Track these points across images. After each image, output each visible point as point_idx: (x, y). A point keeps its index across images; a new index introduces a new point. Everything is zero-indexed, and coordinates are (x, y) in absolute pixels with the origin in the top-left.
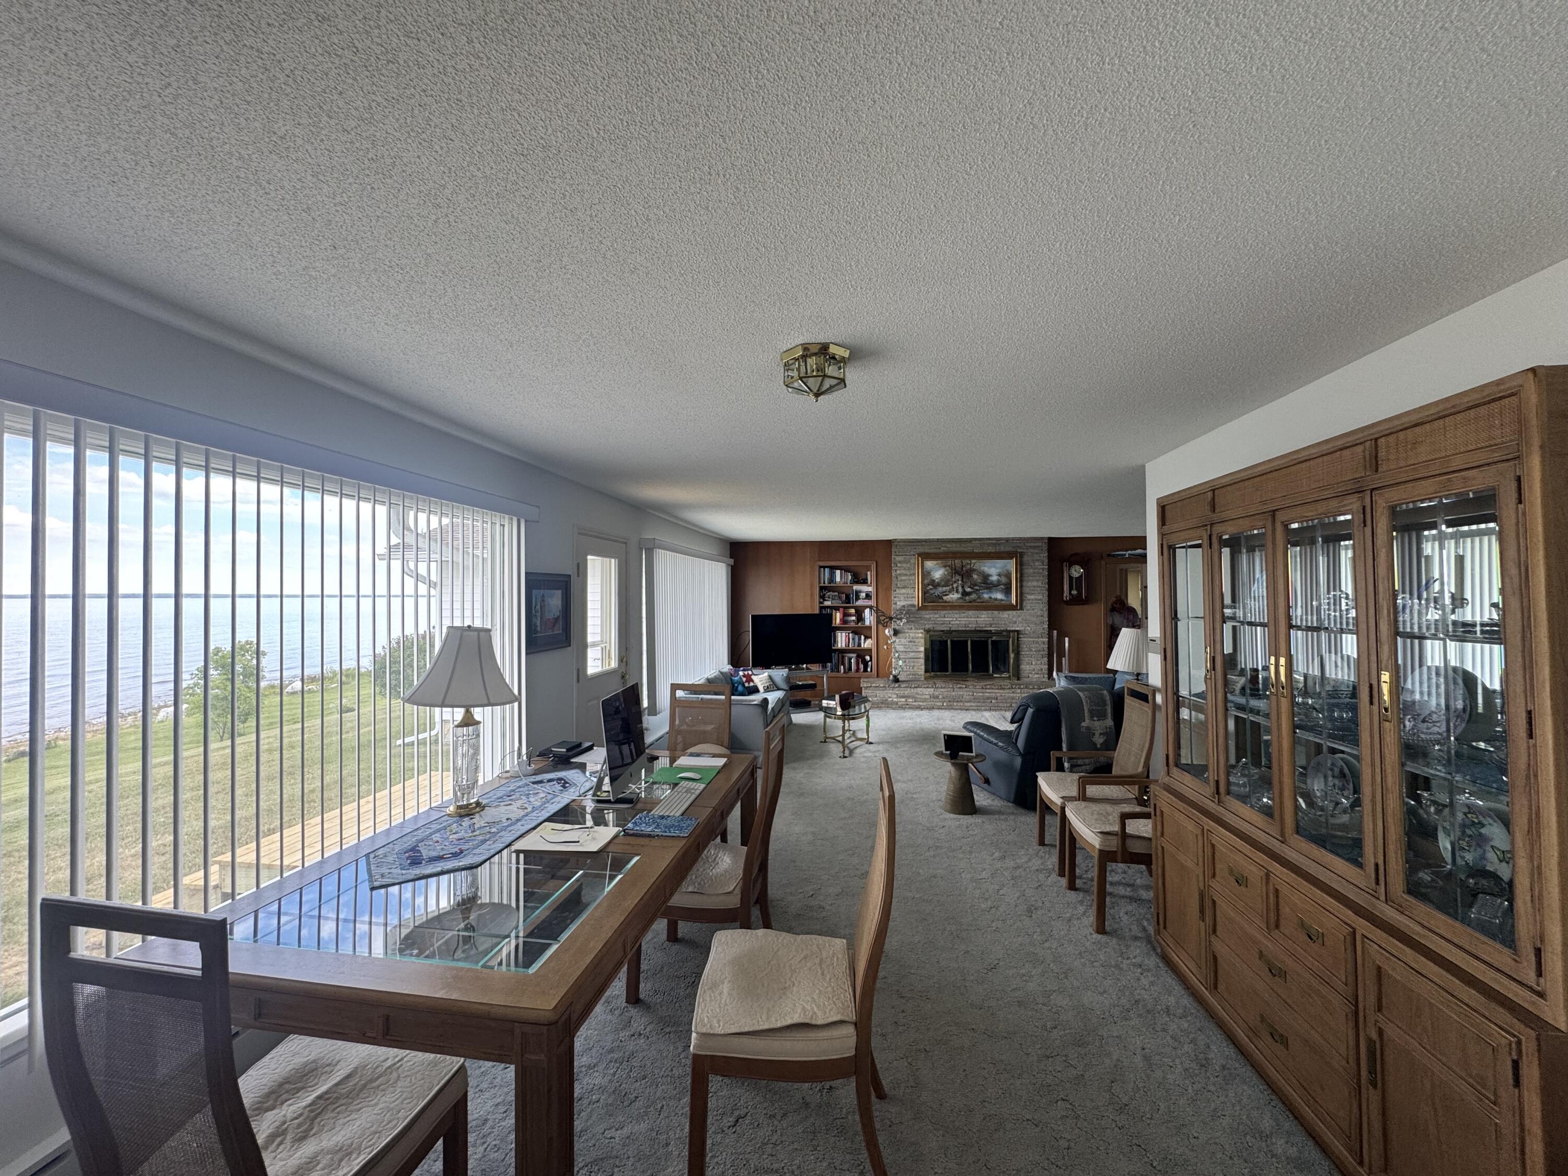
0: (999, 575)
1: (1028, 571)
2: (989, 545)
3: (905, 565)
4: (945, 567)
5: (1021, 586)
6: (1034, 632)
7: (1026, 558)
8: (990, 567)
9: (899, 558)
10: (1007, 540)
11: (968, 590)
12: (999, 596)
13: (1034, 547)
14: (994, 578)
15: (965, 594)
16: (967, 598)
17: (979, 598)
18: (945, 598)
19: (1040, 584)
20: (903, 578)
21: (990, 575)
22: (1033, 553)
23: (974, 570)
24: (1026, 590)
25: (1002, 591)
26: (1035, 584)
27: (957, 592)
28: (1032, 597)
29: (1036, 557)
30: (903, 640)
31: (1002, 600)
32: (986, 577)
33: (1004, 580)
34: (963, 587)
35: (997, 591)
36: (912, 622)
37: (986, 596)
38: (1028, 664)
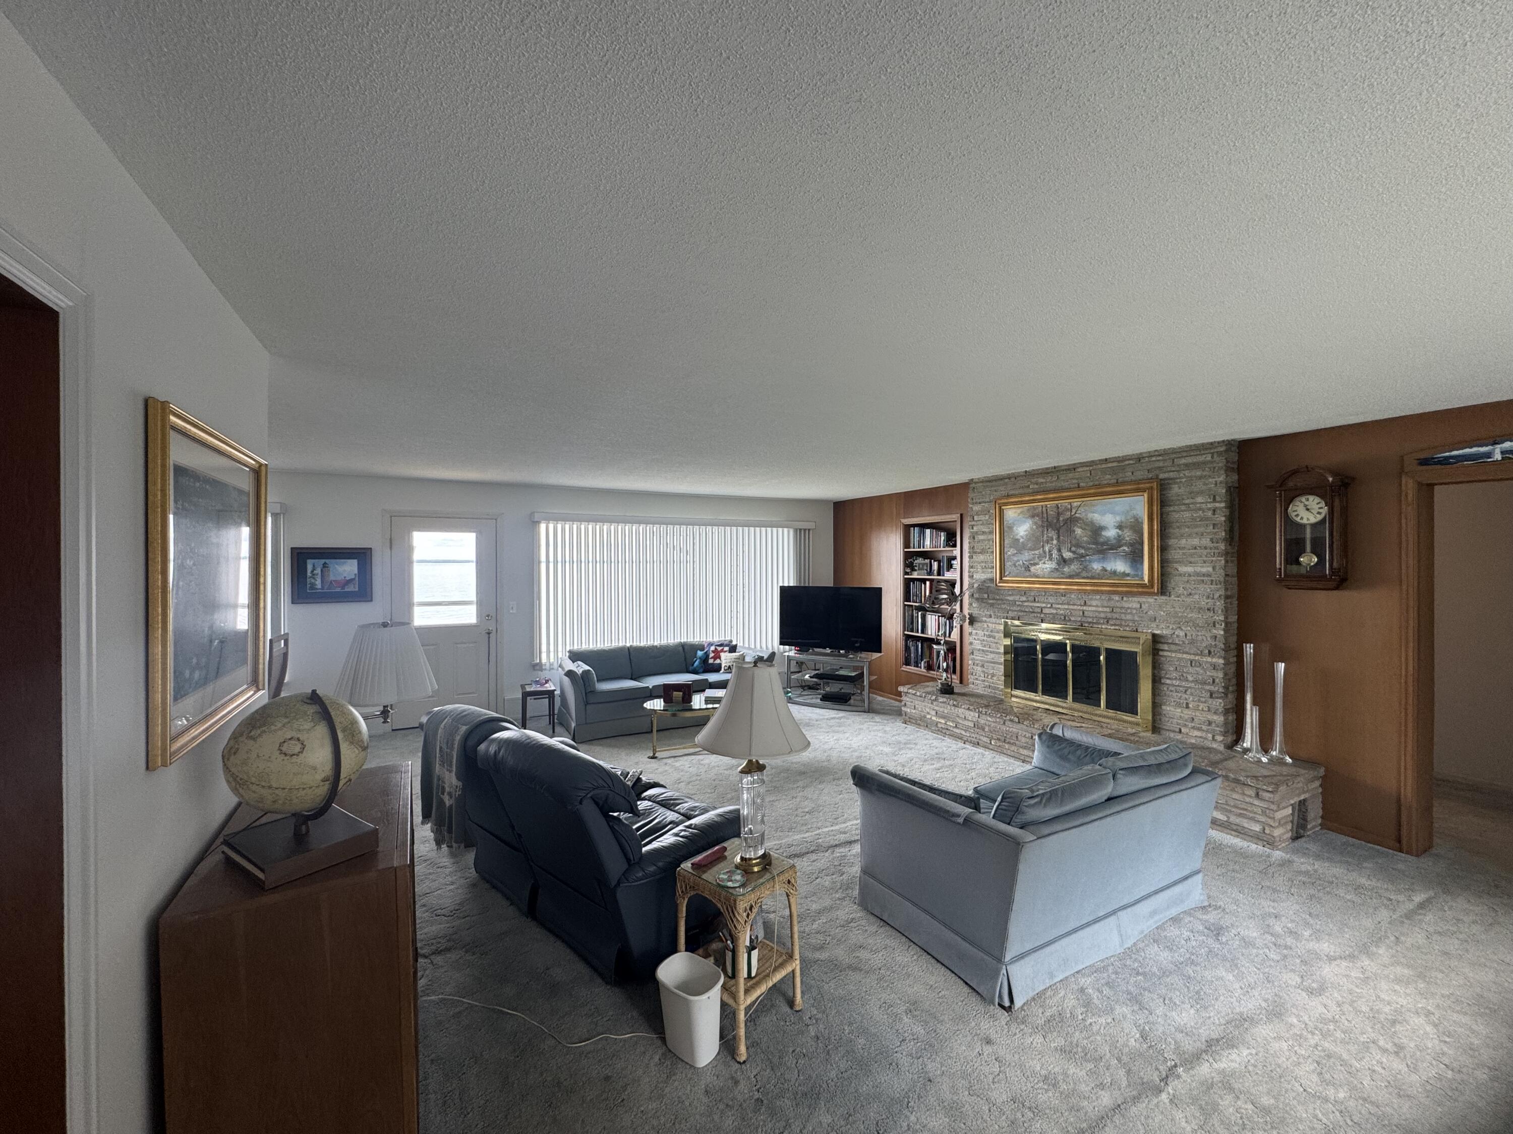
0: (1120, 527)
1: (1179, 515)
2: (1104, 472)
3: (982, 517)
4: (1033, 516)
5: (1163, 549)
6: (1192, 642)
7: (1175, 490)
8: (1103, 513)
9: (976, 508)
10: (1139, 458)
11: (1067, 555)
12: (1120, 566)
13: (1197, 466)
14: (1111, 533)
15: (1064, 561)
16: (1066, 569)
17: (1085, 568)
18: (1032, 569)
19: (1206, 541)
20: (981, 537)
21: (1103, 528)
22: (1190, 478)
23: (1077, 520)
24: (1174, 554)
25: (1126, 556)
26: (1196, 541)
27: (1051, 559)
28: (1189, 569)
29: (1199, 485)
30: (980, 632)
31: (1125, 575)
32: (1096, 531)
33: (1128, 535)
34: (1059, 550)
35: (1116, 556)
36: (992, 605)
37: (1097, 566)
38: (1179, 705)
